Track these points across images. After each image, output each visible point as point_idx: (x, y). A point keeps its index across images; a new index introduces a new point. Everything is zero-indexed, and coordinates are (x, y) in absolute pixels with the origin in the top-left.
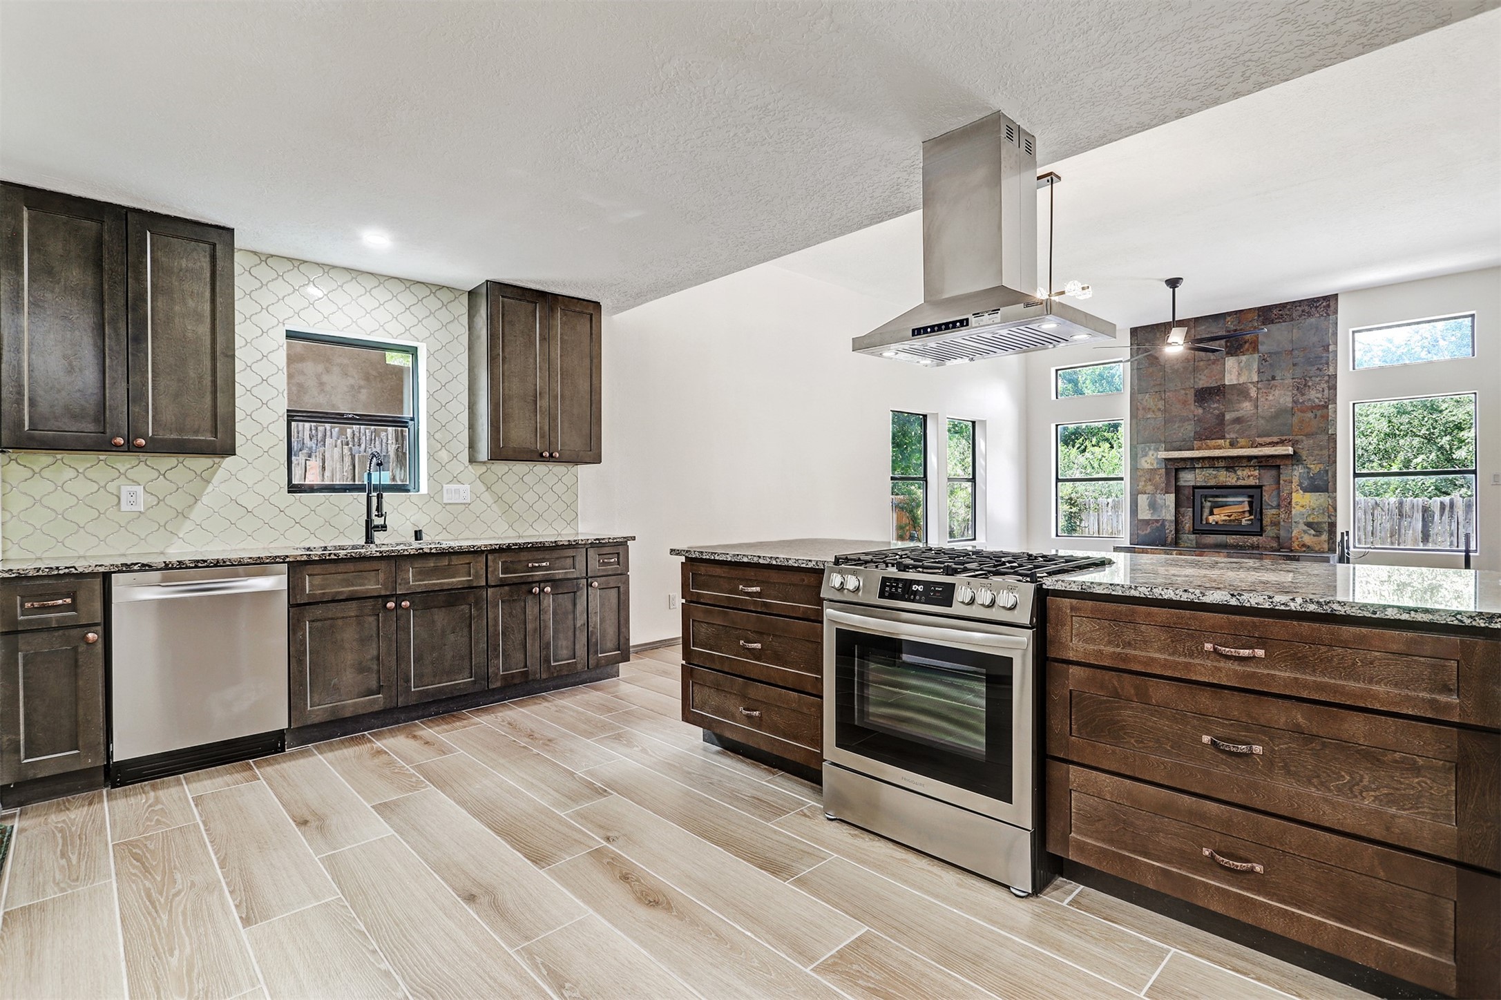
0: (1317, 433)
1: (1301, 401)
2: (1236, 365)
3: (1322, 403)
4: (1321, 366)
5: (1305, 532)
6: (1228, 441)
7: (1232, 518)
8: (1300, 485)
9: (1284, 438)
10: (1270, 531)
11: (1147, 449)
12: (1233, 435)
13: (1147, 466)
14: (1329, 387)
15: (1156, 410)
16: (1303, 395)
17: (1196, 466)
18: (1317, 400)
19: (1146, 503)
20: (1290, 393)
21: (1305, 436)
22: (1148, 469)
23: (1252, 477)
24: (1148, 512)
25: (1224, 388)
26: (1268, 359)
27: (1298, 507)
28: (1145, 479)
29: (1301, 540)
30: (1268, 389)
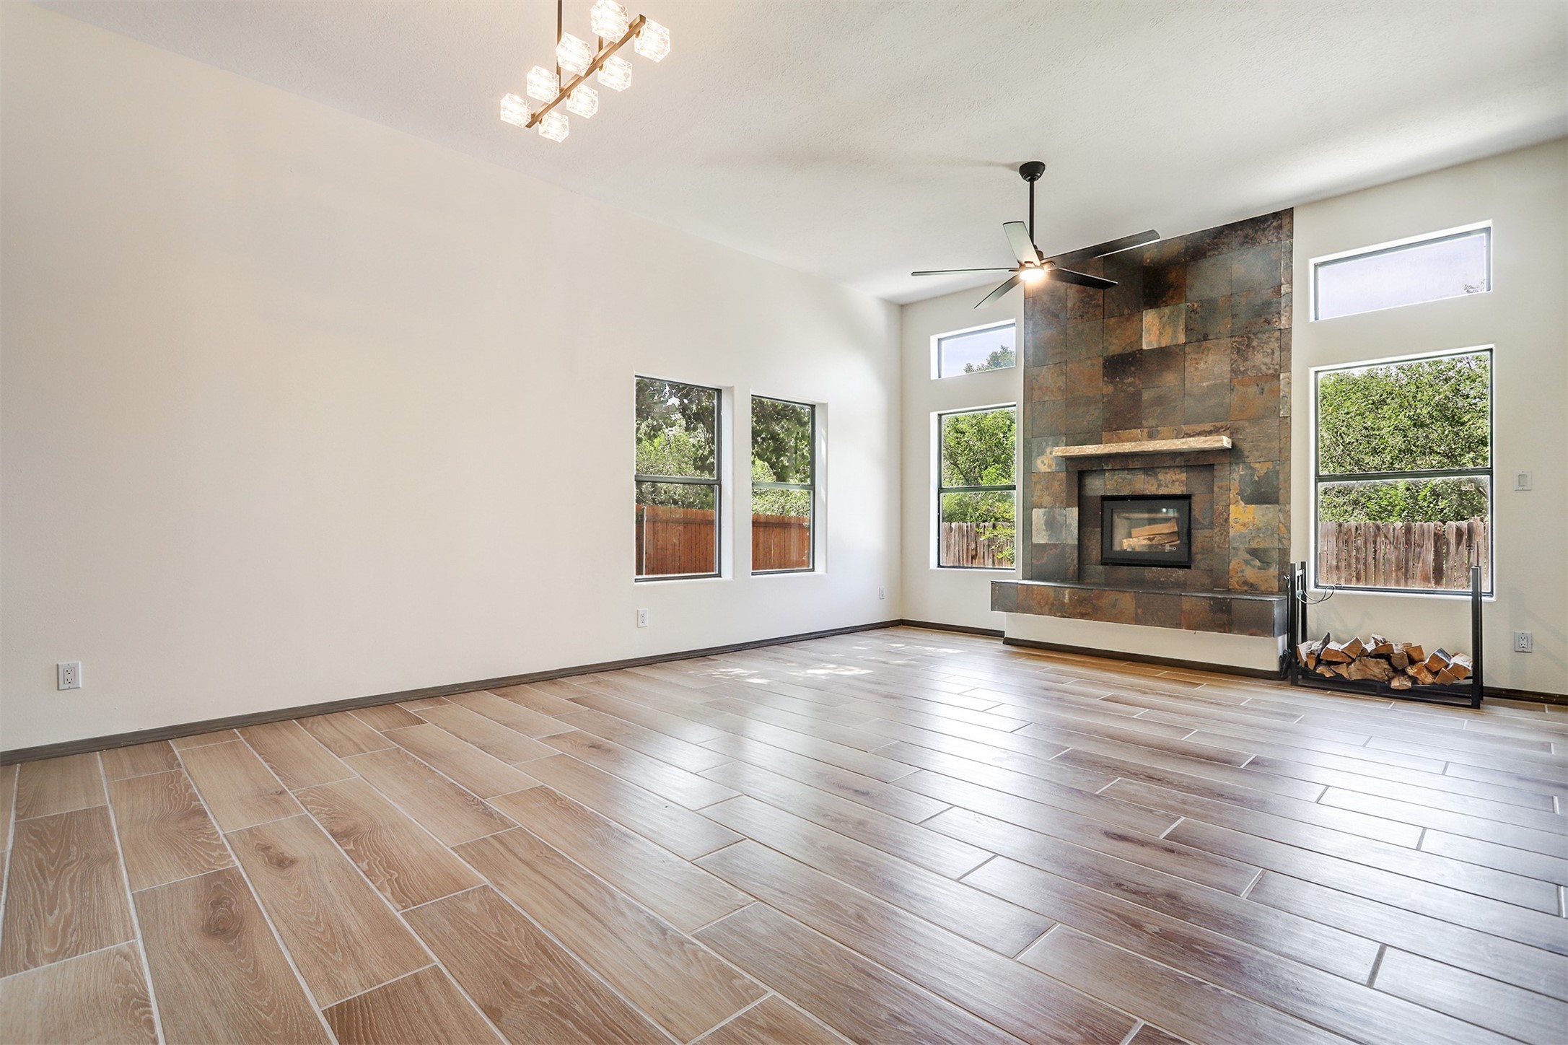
0: (1264, 417)
1: (1242, 369)
2: (1157, 321)
3: (1271, 371)
4: (1269, 318)
5: (1247, 562)
6: (1146, 430)
7: (1154, 542)
8: (1241, 493)
9: (1219, 425)
10: (1201, 562)
11: (1044, 444)
12: (1152, 422)
13: (1043, 469)
14: (1280, 347)
15: (1055, 389)
16: (1245, 360)
17: (1106, 467)
18: (1264, 368)
19: (1043, 521)
20: (1228, 359)
21: (1249, 421)
22: (1045, 473)
23: (1178, 483)
24: (1044, 533)
25: (1141, 354)
26: (1199, 309)
27: (1237, 527)
28: (1040, 486)
29: (1240, 574)
30: (1198, 353)
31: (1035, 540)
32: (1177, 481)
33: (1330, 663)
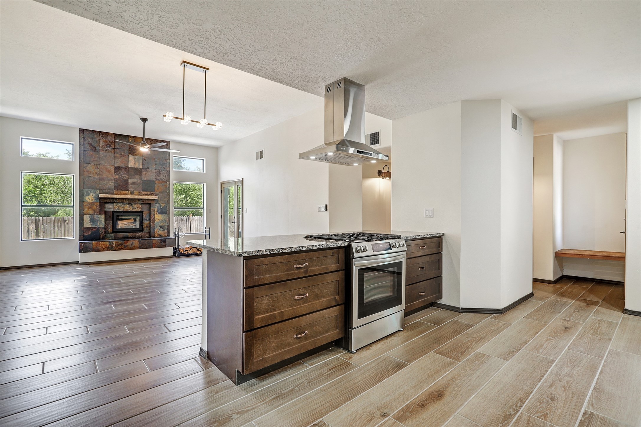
0: (163, 192)
1: (158, 179)
2: (133, 159)
3: (165, 181)
4: (165, 167)
5: (159, 229)
6: (130, 192)
7: (127, 225)
8: (158, 211)
9: (152, 192)
10: (146, 230)
11: (89, 192)
12: (132, 190)
13: (89, 201)
14: (167, 175)
15: (94, 173)
16: (159, 176)
17: (115, 202)
18: (163, 179)
19: (89, 219)
20: (154, 175)
21: (159, 192)
22: (90, 202)
23: (139, 208)
24: (89, 223)
25: (128, 168)
26: (146, 160)
27: (157, 220)
28: (87, 207)
29: (158, 233)
30: (146, 172)
31: (85, 226)
32: (139, 207)
33: (186, 251)
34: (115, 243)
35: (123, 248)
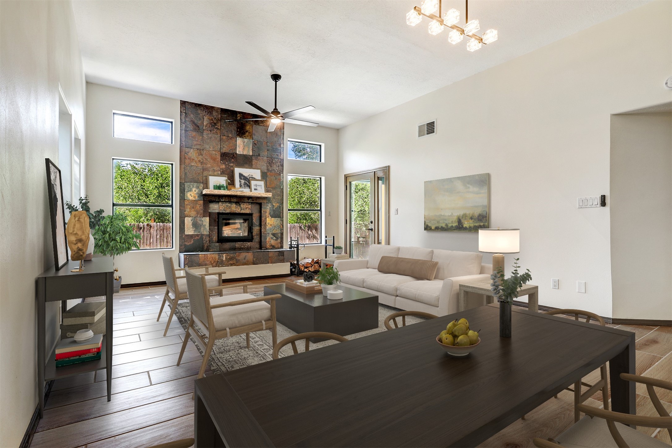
0: (276, 187)
1: (270, 170)
2: (242, 143)
3: (278, 172)
4: (278, 154)
5: (272, 238)
8: (270, 214)
10: (256, 238)
11: (191, 186)
13: (191, 198)
14: (280, 164)
15: (197, 161)
16: (271, 167)
17: (221, 200)
18: (276, 171)
19: (191, 223)
20: (266, 165)
21: (272, 188)
22: (192, 200)
23: (248, 209)
24: (191, 229)
25: (236, 155)
26: (257, 144)
27: (269, 226)
28: (189, 207)
29: (270, 242)
30: (257, 160)
31: (187, 233)
32: (248, 208)
34: (225, 256)
35: (234, 263)
